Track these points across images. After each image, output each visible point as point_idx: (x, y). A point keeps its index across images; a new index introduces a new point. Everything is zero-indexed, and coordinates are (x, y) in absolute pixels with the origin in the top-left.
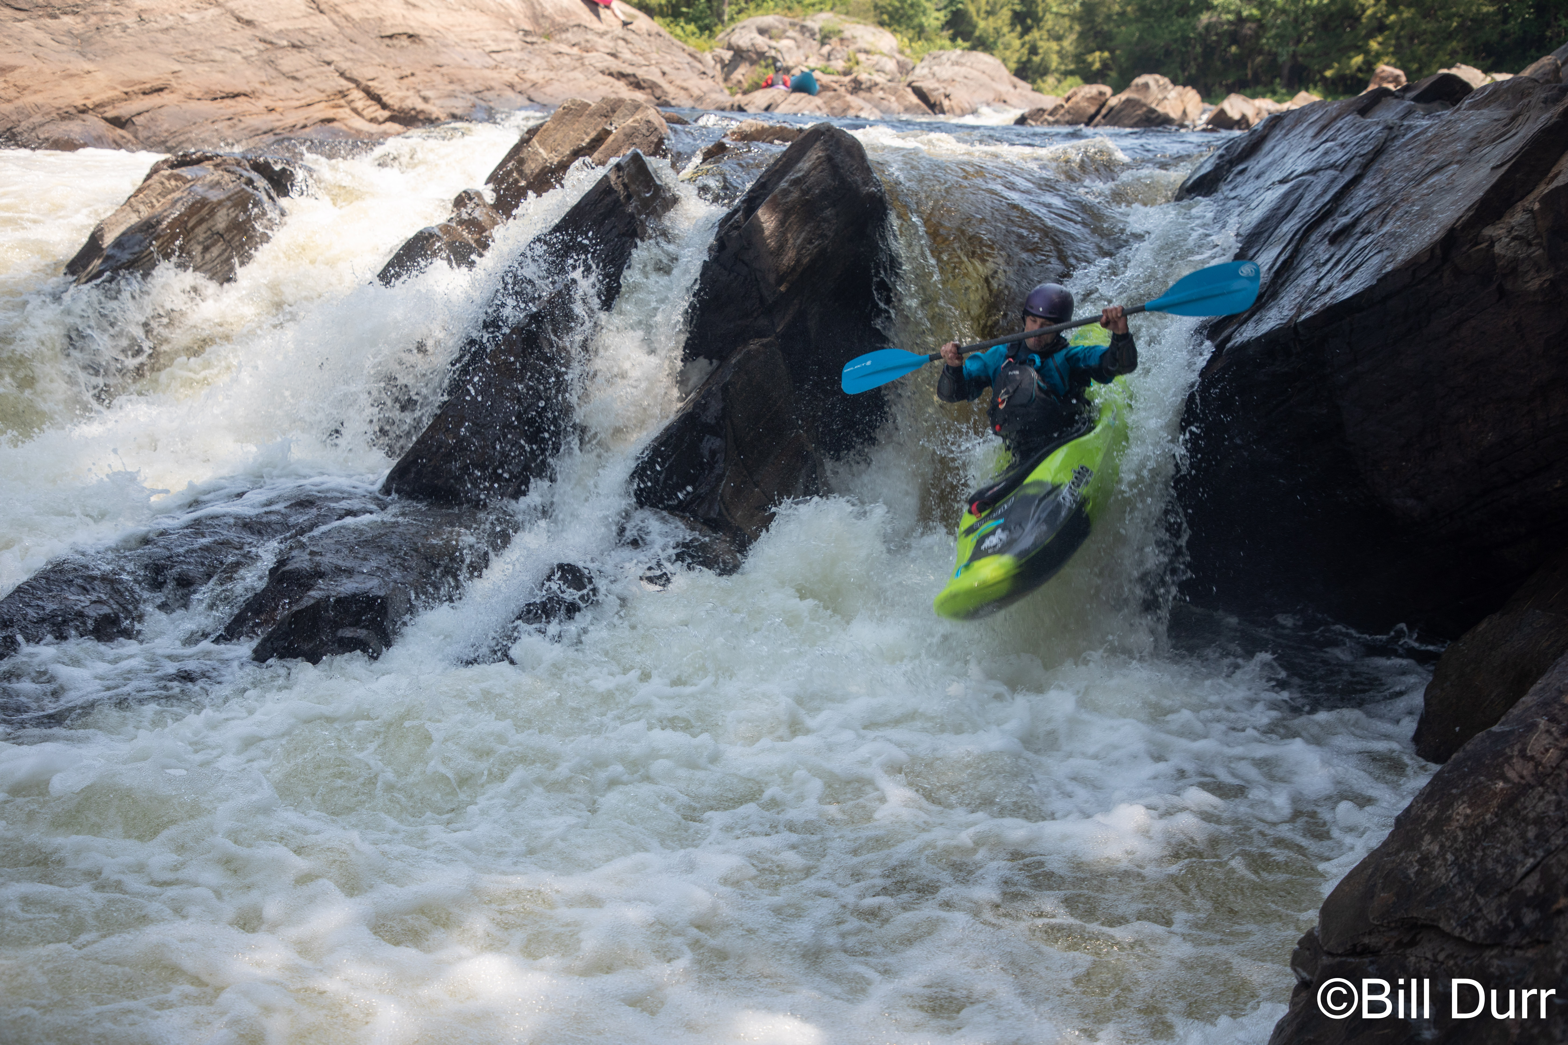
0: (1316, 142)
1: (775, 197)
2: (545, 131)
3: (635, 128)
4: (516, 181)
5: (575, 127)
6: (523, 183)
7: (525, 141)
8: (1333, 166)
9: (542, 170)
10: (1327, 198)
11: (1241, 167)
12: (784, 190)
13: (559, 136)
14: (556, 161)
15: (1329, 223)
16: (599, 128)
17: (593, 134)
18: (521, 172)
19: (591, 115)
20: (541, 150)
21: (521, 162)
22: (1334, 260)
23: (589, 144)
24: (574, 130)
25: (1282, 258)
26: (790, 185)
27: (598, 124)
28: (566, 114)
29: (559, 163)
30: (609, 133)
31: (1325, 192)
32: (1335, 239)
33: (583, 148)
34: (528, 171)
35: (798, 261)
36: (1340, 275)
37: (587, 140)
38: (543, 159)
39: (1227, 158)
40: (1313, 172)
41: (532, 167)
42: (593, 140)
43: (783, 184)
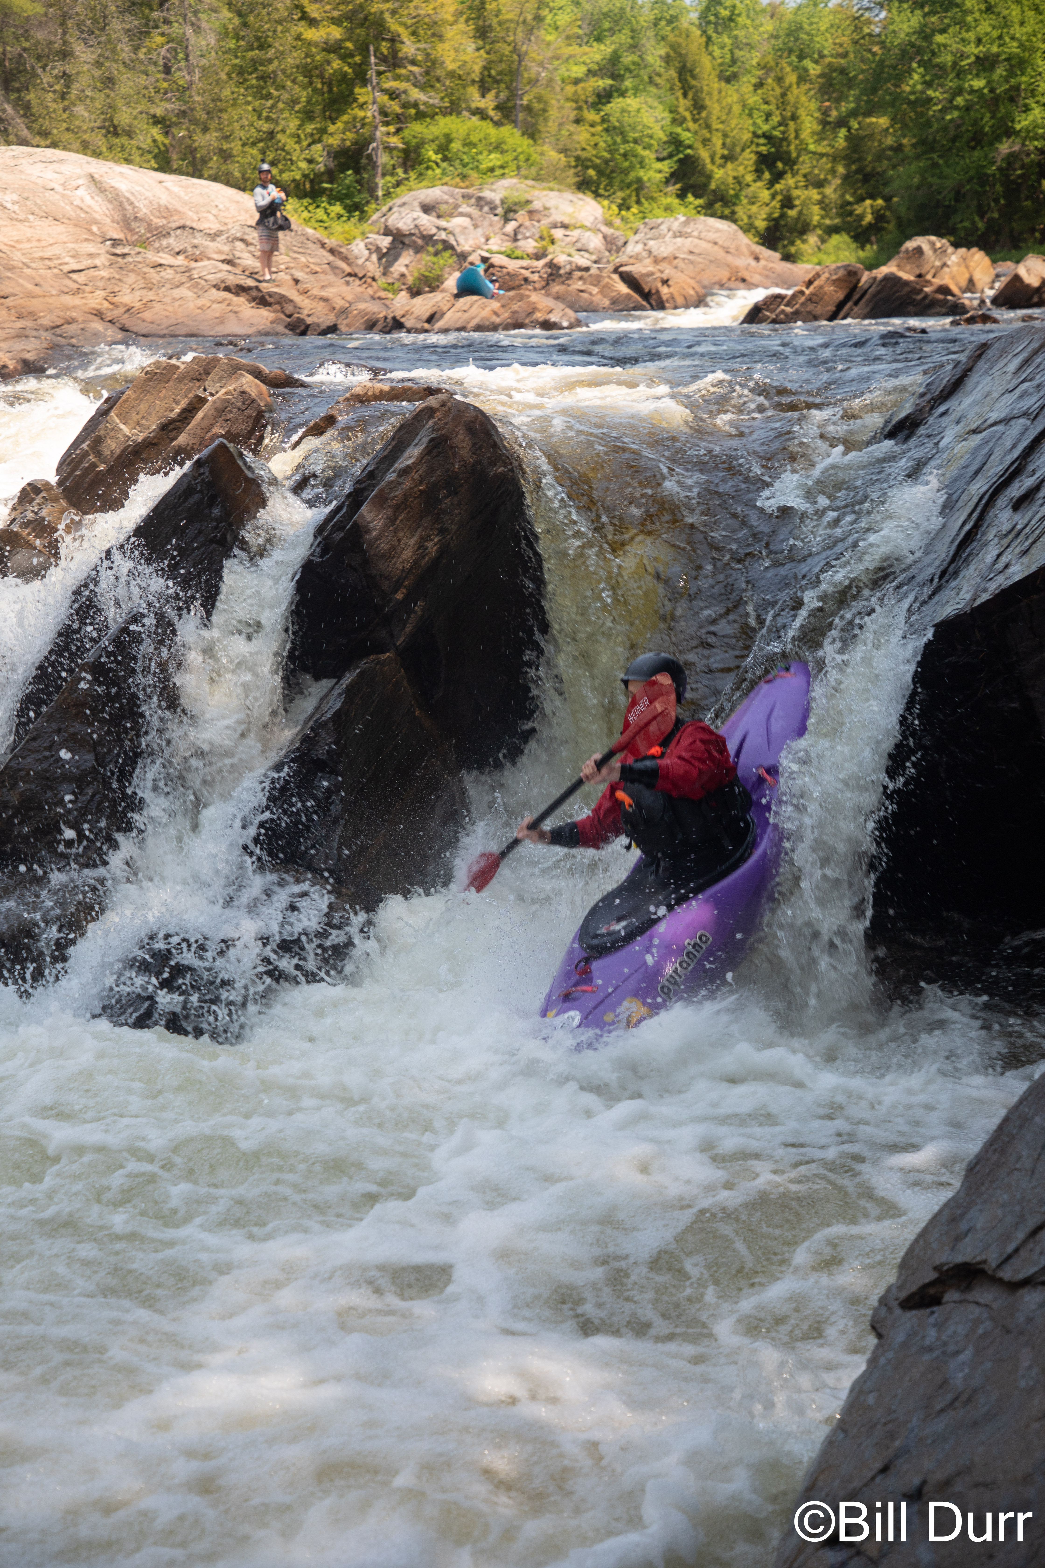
0: (1015, 382)
1: (382, 490)
2: (125, 401)
3: (228, 401)
4: (94, 465)
5: (162, 395)
6: (102, 468)
7: (102, 414)
8: (1025, 414)
9: (123, 451)
10: (1016, 453)
11: (942, 409)
12: (391, 482)
13: (143, 407)
14: (140, 437)
15: (1016, 484)
16: (191, 395)
17: (184, 403)
18: (98, 454)
19: (180, 380)
20: (122, 426)
21: (98, 441)
22: (1014, 533)
23: (179, 415)
24: (160, 399)
25: (968, 527)
26: (399, 476)
27: (190, 390)
28: (150, 380)
29: (145, 440)
30: (202, 401)
31: (1014, 446)
32: (1018, 505)
33: (173, 421)
34: (107, 453)
35: (416, 562)
36: (1018, 550)
37: (177, 410)
38: (125, 436)
39: (929, 396)
40: (1006, 421)
41: (112, 446)
42: (184, 411)
43: (391, 476)
